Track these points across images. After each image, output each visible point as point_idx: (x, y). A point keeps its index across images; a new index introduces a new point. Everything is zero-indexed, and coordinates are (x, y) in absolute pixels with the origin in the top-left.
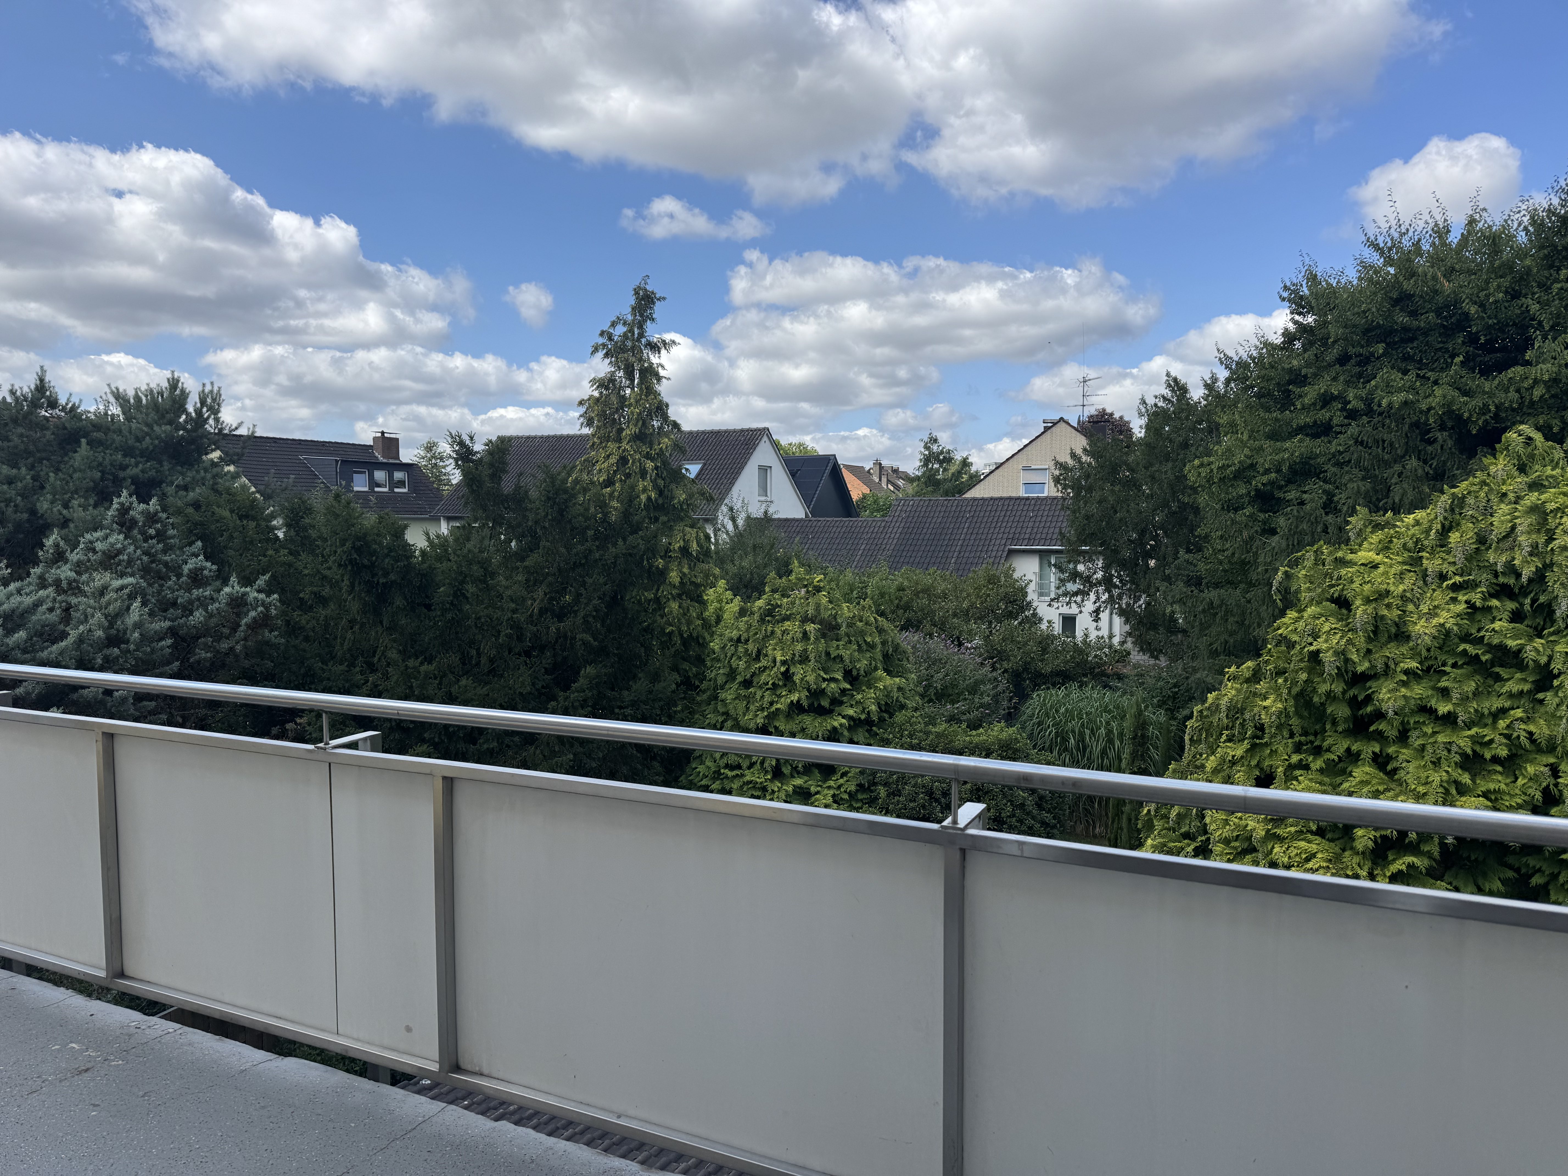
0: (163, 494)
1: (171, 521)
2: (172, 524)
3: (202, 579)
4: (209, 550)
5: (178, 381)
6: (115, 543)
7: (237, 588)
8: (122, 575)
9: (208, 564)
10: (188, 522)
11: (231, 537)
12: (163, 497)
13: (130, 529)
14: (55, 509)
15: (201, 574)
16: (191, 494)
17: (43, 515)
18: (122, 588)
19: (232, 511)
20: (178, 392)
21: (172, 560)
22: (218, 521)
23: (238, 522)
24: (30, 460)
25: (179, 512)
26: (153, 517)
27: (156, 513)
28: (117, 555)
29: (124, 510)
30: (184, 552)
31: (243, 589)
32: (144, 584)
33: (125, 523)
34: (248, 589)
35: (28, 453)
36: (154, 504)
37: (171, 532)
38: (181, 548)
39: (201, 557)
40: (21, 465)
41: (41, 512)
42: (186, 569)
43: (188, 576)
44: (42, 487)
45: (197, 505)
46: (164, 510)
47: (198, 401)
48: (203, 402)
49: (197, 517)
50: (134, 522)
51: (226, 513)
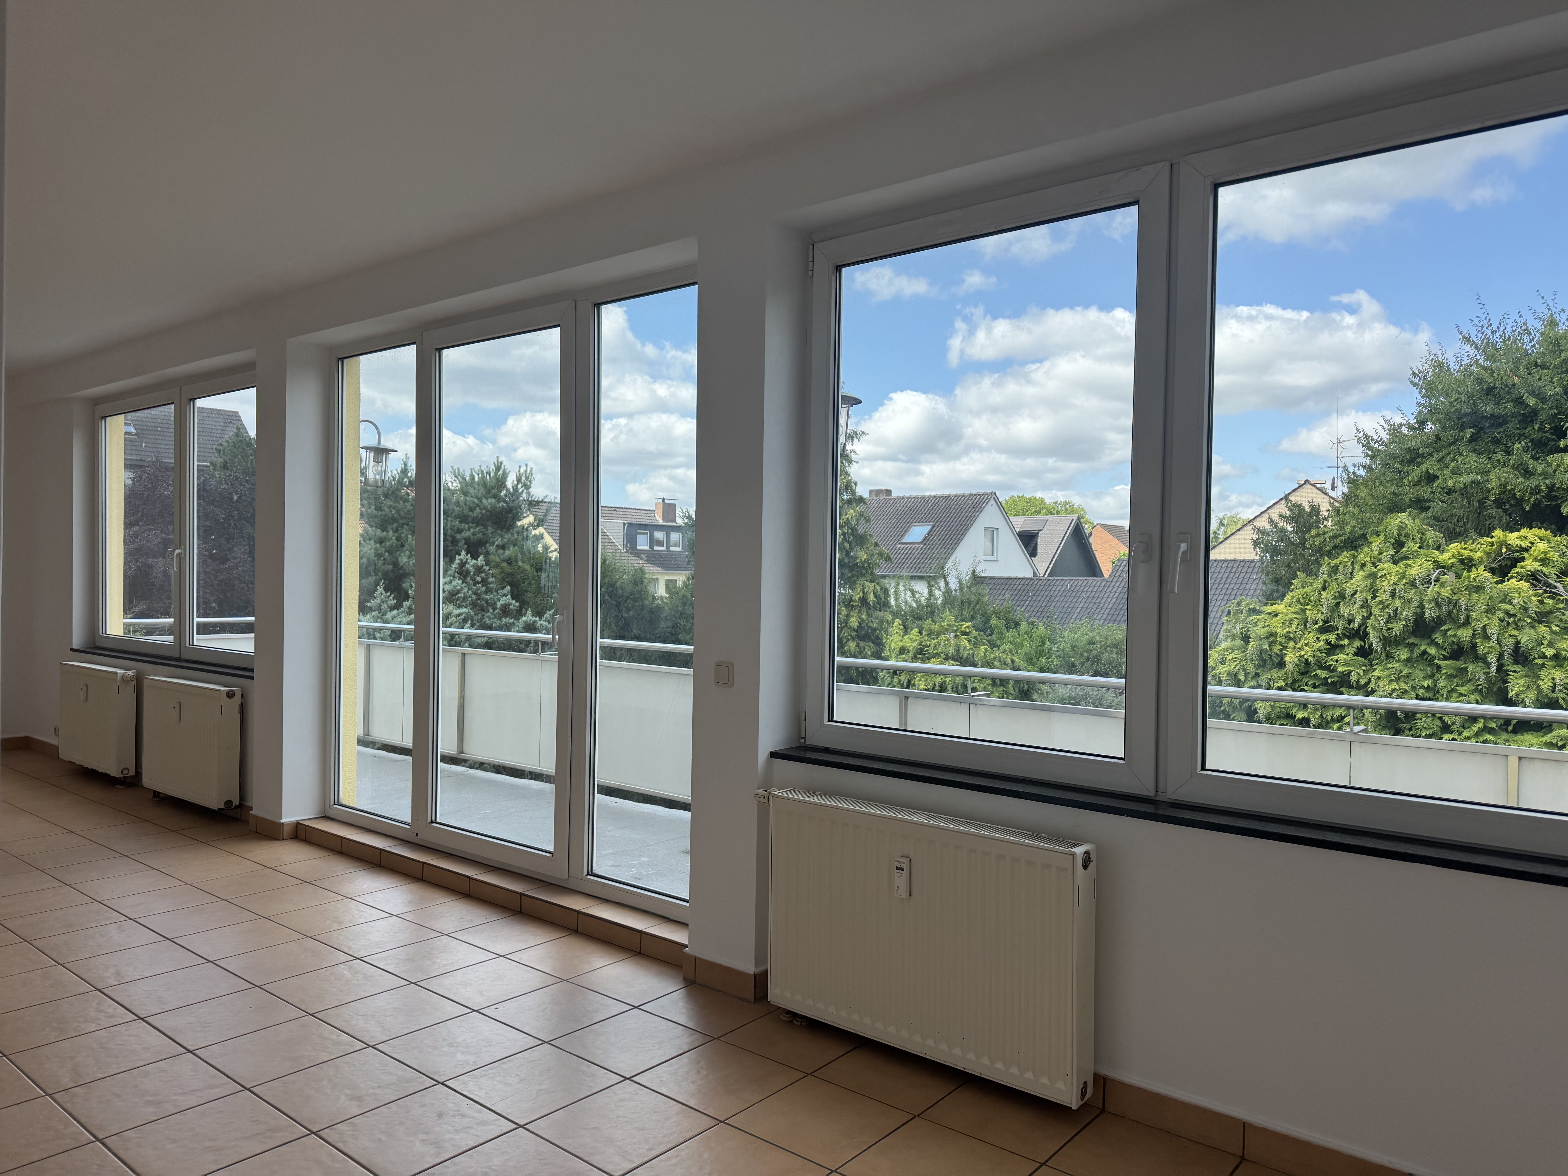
0: (487, 551)
1: (491, 572)
2: (492, 574)
3: (509, 611)
4: (516, 592)
5: (501, 463)
6: (456, 586)
7: (530, 617)
8: (460, 606)
9: (514, 602)
10: (503, 572)
11: (530, 583)
12: (487, 554)
13: (465, 577)
14: (411, 563)
15: (509, 607)
16: (507, 552)
17: (402, 567)
18: (459, 615)
19: (532, 566)
20: (501, 472)
21: (491, 598)
22: (522, 572)
23: (535, 573)
24: (395, 525)
25: (497, 566)
26: (481, 569)
27: (482, 566)
28: (457, 594)
29: (463, 564)
30: (498, 594)
31: (534, 618)
32: (473, 613)
33: (463, 573)
34: (537, 619)
35: (394, 520)
36: (481, 560)
37: (491, 580)
38: (497, 591)
39: (509, 597)
40: (389, 528)
41: (401, 564)
42: (499, 604)
43: (500, 609)
44: (403, 546)
45: (509, 561)
46: (487, 565)
47: (515, 479)
48: (519, 480)
49: (508, 570)
50: (468, 572)
51: (528, 567)
